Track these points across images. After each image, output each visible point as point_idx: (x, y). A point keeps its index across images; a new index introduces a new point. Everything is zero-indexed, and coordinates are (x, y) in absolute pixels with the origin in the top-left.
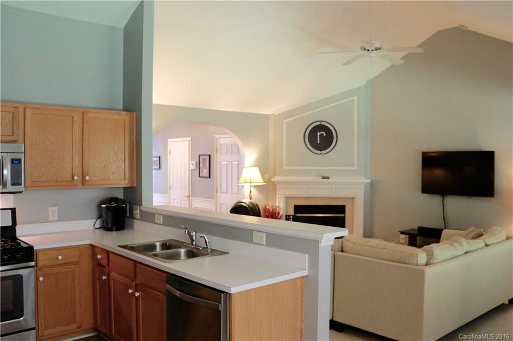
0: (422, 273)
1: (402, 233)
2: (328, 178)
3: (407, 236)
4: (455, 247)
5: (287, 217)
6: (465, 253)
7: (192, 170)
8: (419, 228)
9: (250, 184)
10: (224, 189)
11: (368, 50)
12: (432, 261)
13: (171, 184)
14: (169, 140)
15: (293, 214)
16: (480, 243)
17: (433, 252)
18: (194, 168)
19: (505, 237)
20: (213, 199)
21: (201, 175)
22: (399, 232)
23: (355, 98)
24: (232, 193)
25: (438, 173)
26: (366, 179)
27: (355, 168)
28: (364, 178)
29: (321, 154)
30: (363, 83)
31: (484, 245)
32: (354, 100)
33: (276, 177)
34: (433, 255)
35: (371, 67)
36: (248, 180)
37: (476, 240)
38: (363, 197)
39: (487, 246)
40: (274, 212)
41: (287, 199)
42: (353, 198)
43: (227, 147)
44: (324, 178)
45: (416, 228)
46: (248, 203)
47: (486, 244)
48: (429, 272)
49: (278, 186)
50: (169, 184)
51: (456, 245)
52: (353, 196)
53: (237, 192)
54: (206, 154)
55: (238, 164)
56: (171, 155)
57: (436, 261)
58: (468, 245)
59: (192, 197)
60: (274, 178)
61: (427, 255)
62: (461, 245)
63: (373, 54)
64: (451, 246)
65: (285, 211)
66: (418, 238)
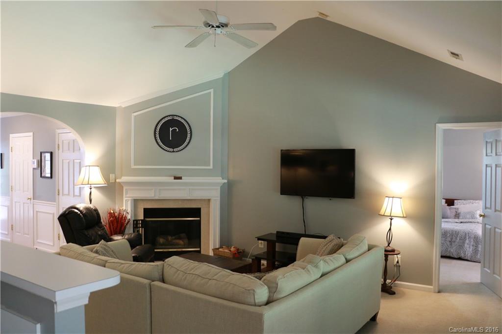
0: (260, 317)
1: (259, 239)
2: (180, 178)
3: (266, 242)
4: (308, 271)
5: (135, 222)
6: (321, 277)
7: (34, 169)
8: (278, 232)
9: (89, 186)
10: (66, 192)
11: (213, 27)
12: (276, 296)
13: (13, 185)
14: (11, 135)
15: (143, 218)
16: (339, 259)
17: (277, 284)
18: (36, 167)
19: (366, 248)
20: (55, 202)
21: (43, 175)
22: (256, 238)
23: (212, 91)
24: (74, 196)
25: (302, 172)
26: (223, 179)
27: (211, 167)
28: (221, 178)
29: (173, 151)
30: (219, 74)
31: (344, 260)
32: (210, 93)
33: (123, 178)
34: (277, 288)
35: (215, 46)
36: (86, 181)
37: (335, 255)
38: (219, 198)
39: (348, 261)
40: (120, 217)
41: (136, 202)
42: (209, 200)
43: (69, 143)
44: (176, 178)
45: (275, 232)
46: (81, 209)
47: (346, 259)
48: (270, 315)
49: (125, 188)
50: (11, 185)
51: (309, 269)
52: (208, 198)
53: (79, 194)
54: (48, 151)
55: (80, 162)
56: (13, 152)
57: (282, 296)
58: (325, 264)
59: (34, 199)
60: (120, 178)
61: (269, 288)
62: (316, 266)
63: (219, 30)
64: (302, 270)
65: (133, 215)
66: (277, 244)
